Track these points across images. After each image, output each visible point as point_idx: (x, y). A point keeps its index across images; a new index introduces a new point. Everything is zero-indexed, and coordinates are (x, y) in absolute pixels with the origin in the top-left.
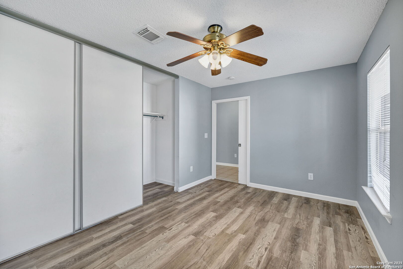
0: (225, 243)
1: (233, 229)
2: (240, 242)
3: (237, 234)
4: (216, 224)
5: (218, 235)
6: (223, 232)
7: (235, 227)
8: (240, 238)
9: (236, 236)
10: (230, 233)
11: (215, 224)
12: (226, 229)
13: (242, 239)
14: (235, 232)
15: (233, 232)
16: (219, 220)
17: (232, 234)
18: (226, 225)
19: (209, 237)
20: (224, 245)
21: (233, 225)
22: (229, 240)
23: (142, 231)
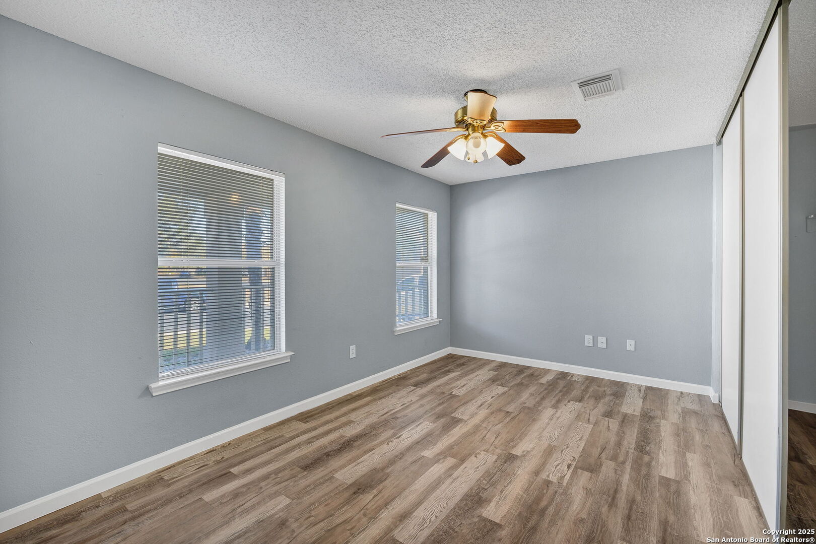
0: (459, 443)
1: (441, 466)
2: (435, 444)
3: (435, 457)
4: (477, 477)
5: (470, 455)
6: (463, 461)
7: (437, 470)
8: (433, 450)
9: (439, 454)
10: (449, 458)
11: (479, 479)
12: (454, 468)
13: (430, 448)
14: (437, 461)
15: (441, 461)
16: (471, 489)
17: (445, 457)
18: (454, 476)
19: (487, 451)
20: (461, 442)
21: (440, 477)
22: (451, 447)
23: (623, 463)
